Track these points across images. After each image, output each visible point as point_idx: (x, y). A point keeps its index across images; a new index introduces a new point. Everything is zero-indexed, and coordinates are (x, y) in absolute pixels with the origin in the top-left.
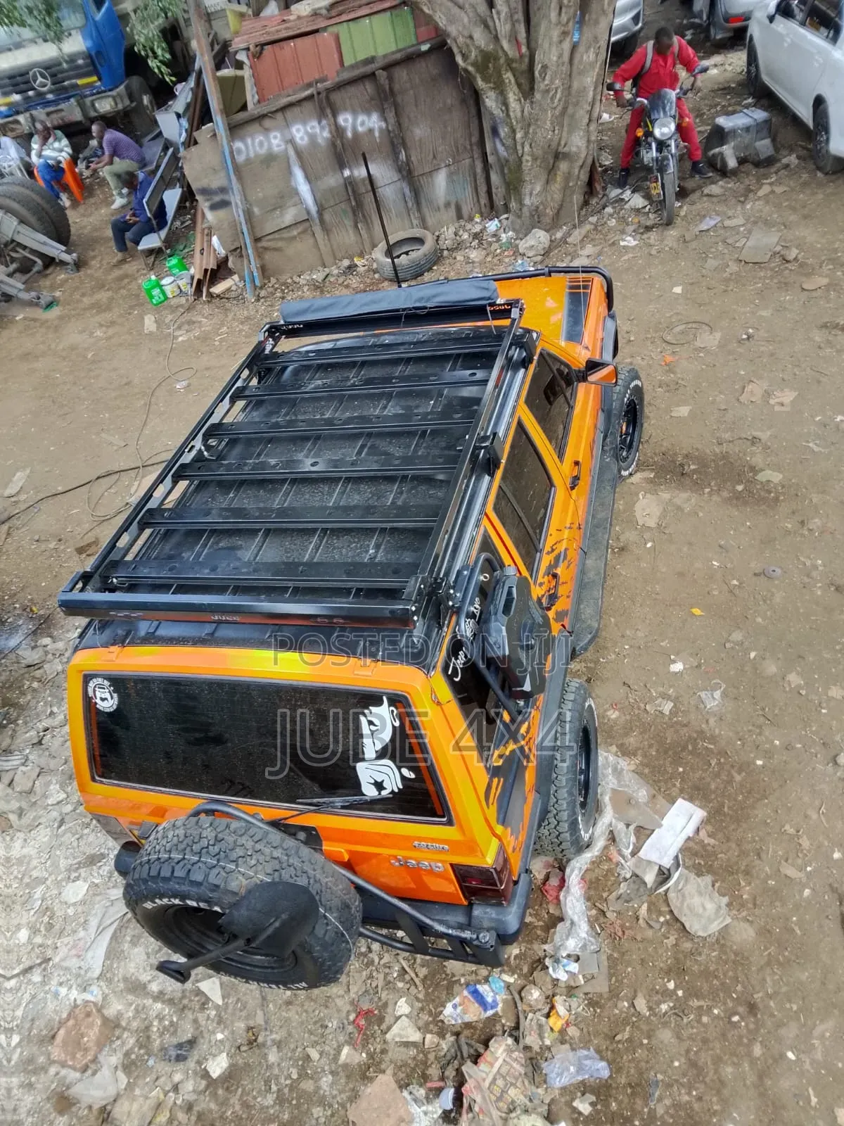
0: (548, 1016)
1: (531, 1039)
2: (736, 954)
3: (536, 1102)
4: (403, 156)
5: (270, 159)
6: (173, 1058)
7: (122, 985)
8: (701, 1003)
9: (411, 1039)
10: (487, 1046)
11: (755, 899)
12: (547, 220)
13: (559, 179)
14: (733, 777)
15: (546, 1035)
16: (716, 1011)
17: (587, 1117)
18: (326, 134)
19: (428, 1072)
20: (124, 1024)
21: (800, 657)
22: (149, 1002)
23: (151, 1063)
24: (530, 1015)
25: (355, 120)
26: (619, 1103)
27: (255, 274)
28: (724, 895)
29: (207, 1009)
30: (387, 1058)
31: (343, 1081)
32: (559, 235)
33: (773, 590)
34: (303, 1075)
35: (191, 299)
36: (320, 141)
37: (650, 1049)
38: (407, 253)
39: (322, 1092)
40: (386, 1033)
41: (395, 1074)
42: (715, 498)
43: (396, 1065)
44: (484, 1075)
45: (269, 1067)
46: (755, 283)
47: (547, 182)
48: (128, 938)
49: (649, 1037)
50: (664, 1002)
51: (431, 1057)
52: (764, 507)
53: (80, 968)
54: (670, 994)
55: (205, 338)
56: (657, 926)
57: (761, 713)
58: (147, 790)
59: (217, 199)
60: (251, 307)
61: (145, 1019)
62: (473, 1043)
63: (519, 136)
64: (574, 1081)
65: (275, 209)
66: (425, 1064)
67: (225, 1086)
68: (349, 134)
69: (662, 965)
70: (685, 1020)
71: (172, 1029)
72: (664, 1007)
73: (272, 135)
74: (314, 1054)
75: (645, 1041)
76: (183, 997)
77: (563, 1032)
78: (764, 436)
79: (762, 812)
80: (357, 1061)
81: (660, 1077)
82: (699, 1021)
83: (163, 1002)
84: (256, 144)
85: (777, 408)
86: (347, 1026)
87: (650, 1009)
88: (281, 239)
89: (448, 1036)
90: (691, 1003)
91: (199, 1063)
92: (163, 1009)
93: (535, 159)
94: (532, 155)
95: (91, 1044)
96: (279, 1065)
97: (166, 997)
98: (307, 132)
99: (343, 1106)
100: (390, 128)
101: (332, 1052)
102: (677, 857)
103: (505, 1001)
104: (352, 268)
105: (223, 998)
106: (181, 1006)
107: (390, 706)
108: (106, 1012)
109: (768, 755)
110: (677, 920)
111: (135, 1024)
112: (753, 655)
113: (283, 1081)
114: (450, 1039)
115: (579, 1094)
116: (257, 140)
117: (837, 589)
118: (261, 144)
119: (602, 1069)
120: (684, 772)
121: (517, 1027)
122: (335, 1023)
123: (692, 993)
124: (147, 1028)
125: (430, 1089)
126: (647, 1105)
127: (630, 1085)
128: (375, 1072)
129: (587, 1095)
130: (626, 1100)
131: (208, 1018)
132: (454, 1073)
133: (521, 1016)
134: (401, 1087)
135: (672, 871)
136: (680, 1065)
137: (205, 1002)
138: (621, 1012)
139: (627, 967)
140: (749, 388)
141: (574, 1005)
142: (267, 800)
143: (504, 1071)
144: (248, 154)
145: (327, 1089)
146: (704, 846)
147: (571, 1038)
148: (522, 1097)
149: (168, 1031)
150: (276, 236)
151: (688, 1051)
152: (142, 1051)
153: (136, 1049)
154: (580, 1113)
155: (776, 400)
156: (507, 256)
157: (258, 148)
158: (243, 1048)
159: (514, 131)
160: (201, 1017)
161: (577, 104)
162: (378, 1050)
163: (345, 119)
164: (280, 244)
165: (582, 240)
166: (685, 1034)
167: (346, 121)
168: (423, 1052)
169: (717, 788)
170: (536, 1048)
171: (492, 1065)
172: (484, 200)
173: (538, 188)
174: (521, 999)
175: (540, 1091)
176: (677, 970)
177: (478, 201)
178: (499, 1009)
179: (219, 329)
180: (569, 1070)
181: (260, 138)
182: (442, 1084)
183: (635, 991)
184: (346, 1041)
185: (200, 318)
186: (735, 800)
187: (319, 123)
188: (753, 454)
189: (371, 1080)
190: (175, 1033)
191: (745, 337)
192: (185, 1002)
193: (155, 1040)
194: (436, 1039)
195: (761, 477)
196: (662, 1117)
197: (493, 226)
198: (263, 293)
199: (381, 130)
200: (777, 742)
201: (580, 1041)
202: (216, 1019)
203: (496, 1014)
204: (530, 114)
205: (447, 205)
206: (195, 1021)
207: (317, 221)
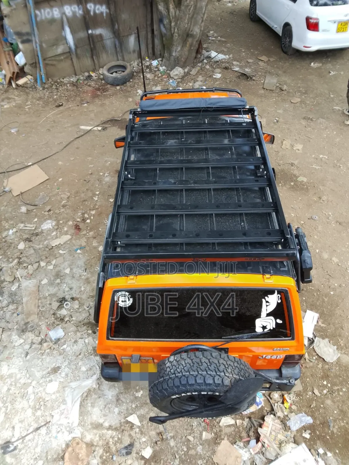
0: (283, 403)
1: (280, 414)
2: (345, 367)
3: (289, 438)
4: (116, 27)
5: (52, 21)
6: (124, 454)
7: (90, 427)
8: (338, 387)
9: (231, 423)
10: (264, 420)
11: (346, 345)
12: (182, 63)
13: (188, 46)
14: (324, 300)
15: (284, 411)
16: (344, 390)
17: (309, 439)
18: (81, 12)
19: (242, 435)
20: (95, 444)
21: (334, 251)
22: (105, 431)
23: (115, 458)
24: (276, 404)
25: (95, 7)
26: (319, 431)
27: (43, 76)
28: (334, 346)
29: (134, 429)
30: (223, 433)
31: (207, 447)
32: (186, 70)
33: (317, 225)
34: (189, 449)
35: (6, 86)
36: (78, 15)
37: (324, 408)
38: (116, 72)
39: (199, 453)
40: (219, 423)
41: (228, 439)
42: (284, 188)
43: (227, 435)
44: (266, 432)
45: (172, 448)
46: (272, 99)
47: (182, 46)
48: (90, 405)
49: (323, 404)
50: (325, 390)
51: (241, 429)
52: (303, 192)
53: (68, 423)
54: (325, 387)
55: (20, 107)
56: (313, 361)
57: (327, 273)
58: (140, 341)
59: (25, 38)
60: (41, 92)
61: (106, 439)
62: (257, 420)
63: (173, 24)
64: (300, 427)
65: (53, 45)
66: (239, 432)
67: (154, 460)
68: (92, 13)
69: (319, 376)
70: (334, 395)
71: (119, 441)
72: (325, 392)
73: (54, 9)
74: (191, 438)
75: (322, 406)
76: (121, 426)
77: (290, 408)
78: (296, 162)
79: (338, 312)
80: (210, 437)
81: (331, 418)
82: (339, 394)
83: (112, 430)
84: (46, 13)
85: (297, 151)
86: (202, 424)
87: (320, 393)
88: (55, 60)
89: (245, 419)
90: (334, 388)
91: (137, 453)
92: (113, 433)
93: (179, 35)
94: (178, 34)
95: (84, 457)
96: (176, 446)
97: (113, 427)
98: (71, 10)
99: (210, 457)
100: (112, 13)
101: (199, 436)
102: (313, 333)
103: (264, 401)
104: (90, 77)
105: (140, 422)
106: (121, 430)
107: (278, 294)
108: (85, 440)
109: (334, 289)
110: (320, 357)
111: (101, 443)
112: (317, 251)
113: (180, 453)
114: (247, 420)
115: (304, 431)
116: (46, 11)
117: (340, 224)
118: (48, 13)
119: (309, 420)
120: (305, 299)
121: (272, 410)
122: (196, 423)
123: (334, 384)
124: (108, 443)
125: (244, 442)
126: (330, 429)
127: (321, 423)
128: (219, 440)
129: (307, 431)
130: (321, 429)
131: (136, 433)
132: (253, 434)
133: (273, 405)
134: (232, 444)
135: (314, 339)
136: (337, 413)
137: (132, 426)
138: (310, 396)
139: (306, 379)
140: (284, 142)
141: (292, 397)
142: (206, 339)
143: (273, 428)
144: (41, 17)
145: (201, 452)
146: (322, 328)
147: (294, 410)
148: (283, 437)
149: (118, 442)
150: (53, 58)
151: (338, 407)
152: (108, 454)
153: (105, 454)
154: (306, 438)
155: (296, 148)
156: (165, 78)
157: (47, 15)
158: (158, 443)
159: (170, 22)
160: (132, 433)
161: (198, 14)
162: (218, 431)
163: (90, 6)
164: (54, 63)
165: (197, 74)
166: (335, 400)
167: (91, 7)
168: (237, 428)
169: (320, 304)
170: (282, 416)
171: (268, 427)
172: (150, 51)
173: (179, 49)
174: (271, 399)
175: (289, 433)
176: (326, 377)
177: (148, 51)
178: (263, 404)
179: (26, 102)
180: (297, 423)
181: (48, 10)
182: (248, 439)
183: (313, 388)
184: (203, 430)
185: (13, 96)
186: (328, 308)
187: (78, 6)
188: (293, 170)
189: (219, 444)
190: (121, 443)
191: (275, 121)
192: (123, 428)
193: (113, 448)
194: (241, 421)
195: (299, 179)
196: (336, 433)
197: (155, 63)
198: (46, 86)
199: (106, 12)
200: (336, 285)
201: (297, 410)
202: (140, 432)
203: (262, 406)
204: (179, 15)
205: (134, 51)
206: (130, 435)
207: (74, 53)
